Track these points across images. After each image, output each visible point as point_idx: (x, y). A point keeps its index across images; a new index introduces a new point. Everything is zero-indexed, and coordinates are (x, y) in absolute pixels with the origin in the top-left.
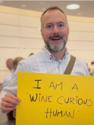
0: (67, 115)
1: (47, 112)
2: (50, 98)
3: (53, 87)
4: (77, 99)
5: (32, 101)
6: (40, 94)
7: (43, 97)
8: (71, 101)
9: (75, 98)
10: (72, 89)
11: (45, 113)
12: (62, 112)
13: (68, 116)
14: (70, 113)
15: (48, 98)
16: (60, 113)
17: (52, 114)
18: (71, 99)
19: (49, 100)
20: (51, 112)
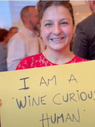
0: (70, 118)
1: (43, 120)
2: (43, 99)
4: (78, 94)
5: (20, 108)
6: (29, 96)
7: (34, 99)
8: (71, 98)
9: (76, 93)
10: (69, 82)
11: (40, 121)
12: (62, 115)
13: (72, 119)
14: (73, 115)
15: (40, 99)
16: (60, 118)
17: (50, 120)
18: (70, 95)
19: (42, 102)
20: (48, 119)
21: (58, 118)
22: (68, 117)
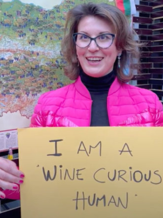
0: (115, 202)
1: (77, 200)
2: (80, 172)
3: (85, 152)
4: (131, 172)
5: (47, 180)
6: (61, 166)
7: (67, 170)
8: (120, 177)
9: (128, 171)
10: (121, 154)
11: (74, 200)
12: (104, 197)
13: (117, 204)
14: (119, 199)
15: (76, 172)
16: (100, 200)
17: (86, 201)
18: (119, 172)
19: (79, 176)
20: (84, 199)
21: (98, 199)
22: (112, 201)
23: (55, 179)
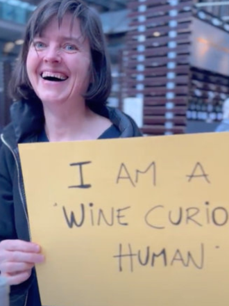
0: (182, 260)
1: (120, 256)
2: (122, 213)
3: (128, 180)
4: (207, 210)
5: (71, 226)
6: (91, 205)
7: (101, 211)
8: (189, 218)
9: (203, 207)
10: (189, 180)
11: (115, 257)
12: (163, 252)
13: (186, 262)
14: (189, 254)
15: (116, 214)
16: (158, 256)
17: (135, 259)
18: (187, 210)
19: (121, 219)
20: (131, 255)
21: (154, 255)
22: (178, 257)
23: (83, 226)
